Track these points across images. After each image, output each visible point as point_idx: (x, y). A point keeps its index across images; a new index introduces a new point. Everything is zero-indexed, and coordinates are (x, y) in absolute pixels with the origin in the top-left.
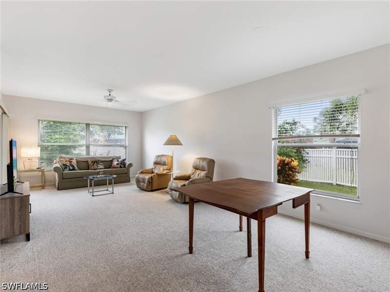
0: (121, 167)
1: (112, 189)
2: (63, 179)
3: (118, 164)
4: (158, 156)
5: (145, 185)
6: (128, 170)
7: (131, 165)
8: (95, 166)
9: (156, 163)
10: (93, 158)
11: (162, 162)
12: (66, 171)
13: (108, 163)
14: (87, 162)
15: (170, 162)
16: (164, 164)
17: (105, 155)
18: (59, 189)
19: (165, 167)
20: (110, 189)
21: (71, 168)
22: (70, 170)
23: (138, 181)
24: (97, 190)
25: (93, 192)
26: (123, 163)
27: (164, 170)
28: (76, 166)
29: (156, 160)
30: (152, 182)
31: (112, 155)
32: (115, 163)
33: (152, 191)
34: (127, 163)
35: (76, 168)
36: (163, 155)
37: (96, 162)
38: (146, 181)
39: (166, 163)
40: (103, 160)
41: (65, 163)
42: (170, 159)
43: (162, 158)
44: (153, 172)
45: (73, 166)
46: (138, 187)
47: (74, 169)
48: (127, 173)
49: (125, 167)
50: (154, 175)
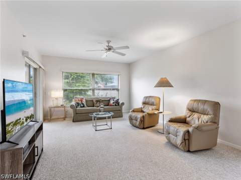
0: (116, 105)
1: (110, 123)
2: (77, 114)
3: (113, 103)
4: (146, 97)
5: (138, 123)
6: (121, 108)
7: (123, 104)
8: (98, 105)
9: (144, 103)
10: (97, 98)
11: (150, 103)
12: (79, 108)
13: (107, 102)
14: (92, 101)
15: (158, 102)
16: (152, 104)
17: (104, 96)
18: (73, 121)
19: (154, 107)
20: (109, 124)
21: (82, 106)
22: (81, 107)
23: (131, 119)
24: (99, 124)
25: (96, 126)
26: (117, 103)
27: (153, 110)
28: (85, 104)
29: (145, 100)
30: (143, 121)
31: (109, 96)
32: (112, 102)
33: (144, 128)
34: (121, 102)
35: (85, 105)
36: (150, 97)
37: (98, 101)
38: (139, 120)
39: (155, 104)
40: (103, 99)
41: (78, 102)
42: (158, 100)
43: (150, 99)
44: (142, 112)
45: (83, 104)
46: (131, 123)
47: (84, 107)
48: (120, 110)
49: (119, 105)
50: (145, 115)
